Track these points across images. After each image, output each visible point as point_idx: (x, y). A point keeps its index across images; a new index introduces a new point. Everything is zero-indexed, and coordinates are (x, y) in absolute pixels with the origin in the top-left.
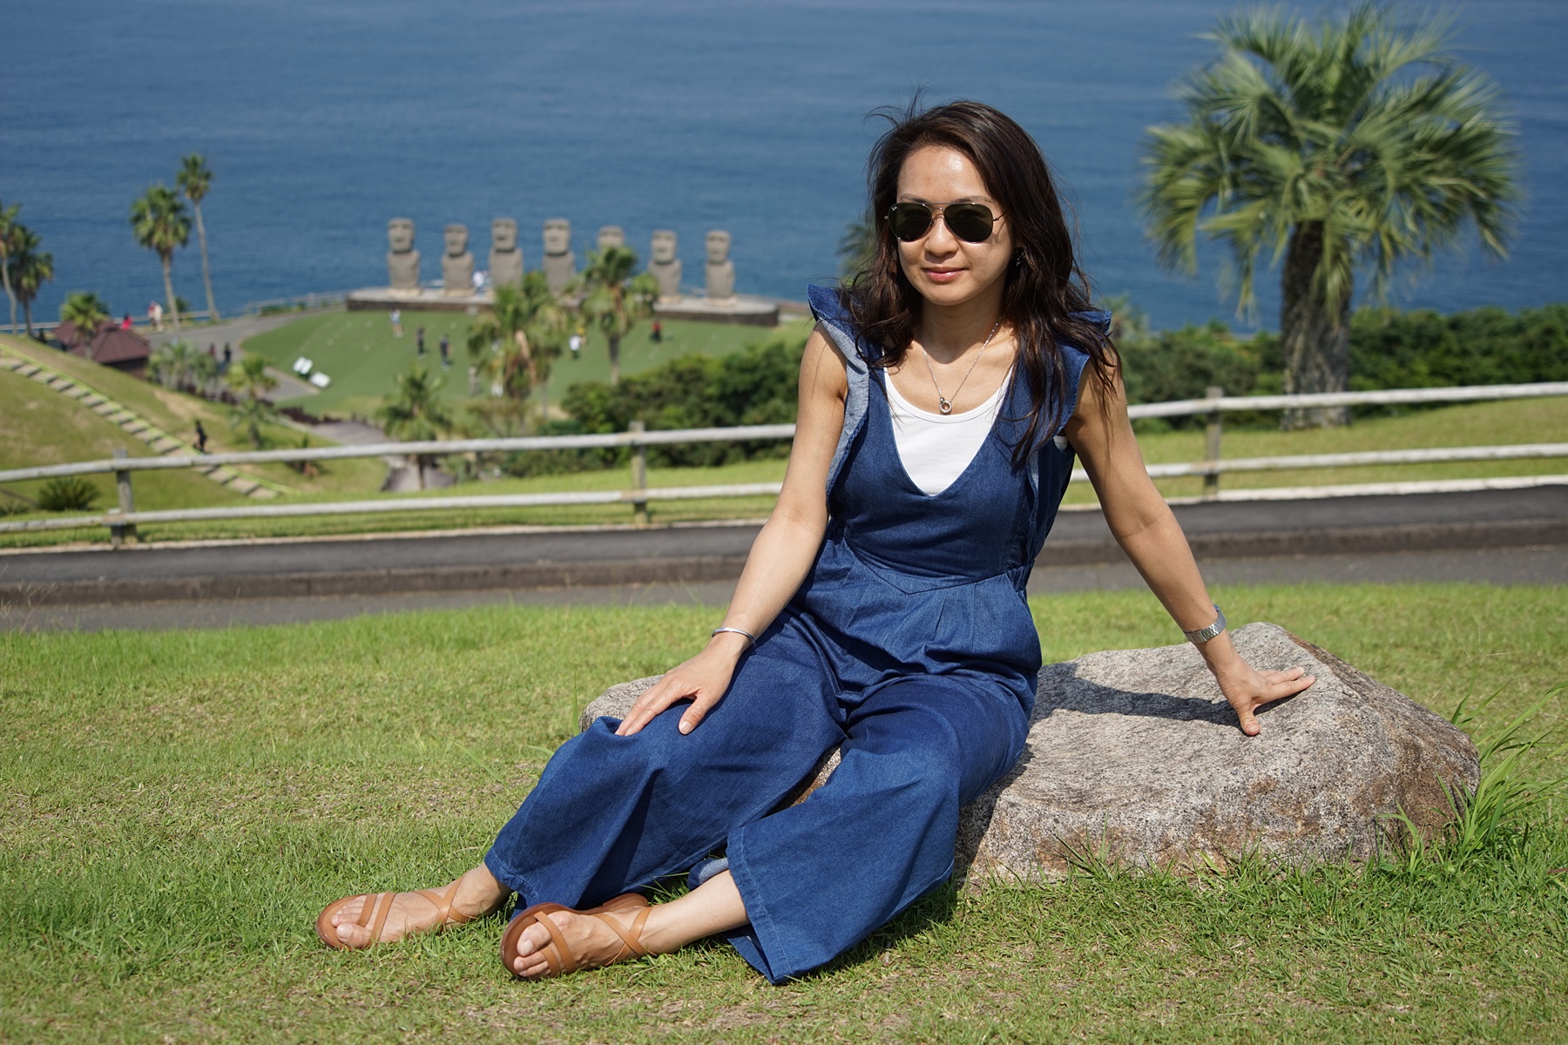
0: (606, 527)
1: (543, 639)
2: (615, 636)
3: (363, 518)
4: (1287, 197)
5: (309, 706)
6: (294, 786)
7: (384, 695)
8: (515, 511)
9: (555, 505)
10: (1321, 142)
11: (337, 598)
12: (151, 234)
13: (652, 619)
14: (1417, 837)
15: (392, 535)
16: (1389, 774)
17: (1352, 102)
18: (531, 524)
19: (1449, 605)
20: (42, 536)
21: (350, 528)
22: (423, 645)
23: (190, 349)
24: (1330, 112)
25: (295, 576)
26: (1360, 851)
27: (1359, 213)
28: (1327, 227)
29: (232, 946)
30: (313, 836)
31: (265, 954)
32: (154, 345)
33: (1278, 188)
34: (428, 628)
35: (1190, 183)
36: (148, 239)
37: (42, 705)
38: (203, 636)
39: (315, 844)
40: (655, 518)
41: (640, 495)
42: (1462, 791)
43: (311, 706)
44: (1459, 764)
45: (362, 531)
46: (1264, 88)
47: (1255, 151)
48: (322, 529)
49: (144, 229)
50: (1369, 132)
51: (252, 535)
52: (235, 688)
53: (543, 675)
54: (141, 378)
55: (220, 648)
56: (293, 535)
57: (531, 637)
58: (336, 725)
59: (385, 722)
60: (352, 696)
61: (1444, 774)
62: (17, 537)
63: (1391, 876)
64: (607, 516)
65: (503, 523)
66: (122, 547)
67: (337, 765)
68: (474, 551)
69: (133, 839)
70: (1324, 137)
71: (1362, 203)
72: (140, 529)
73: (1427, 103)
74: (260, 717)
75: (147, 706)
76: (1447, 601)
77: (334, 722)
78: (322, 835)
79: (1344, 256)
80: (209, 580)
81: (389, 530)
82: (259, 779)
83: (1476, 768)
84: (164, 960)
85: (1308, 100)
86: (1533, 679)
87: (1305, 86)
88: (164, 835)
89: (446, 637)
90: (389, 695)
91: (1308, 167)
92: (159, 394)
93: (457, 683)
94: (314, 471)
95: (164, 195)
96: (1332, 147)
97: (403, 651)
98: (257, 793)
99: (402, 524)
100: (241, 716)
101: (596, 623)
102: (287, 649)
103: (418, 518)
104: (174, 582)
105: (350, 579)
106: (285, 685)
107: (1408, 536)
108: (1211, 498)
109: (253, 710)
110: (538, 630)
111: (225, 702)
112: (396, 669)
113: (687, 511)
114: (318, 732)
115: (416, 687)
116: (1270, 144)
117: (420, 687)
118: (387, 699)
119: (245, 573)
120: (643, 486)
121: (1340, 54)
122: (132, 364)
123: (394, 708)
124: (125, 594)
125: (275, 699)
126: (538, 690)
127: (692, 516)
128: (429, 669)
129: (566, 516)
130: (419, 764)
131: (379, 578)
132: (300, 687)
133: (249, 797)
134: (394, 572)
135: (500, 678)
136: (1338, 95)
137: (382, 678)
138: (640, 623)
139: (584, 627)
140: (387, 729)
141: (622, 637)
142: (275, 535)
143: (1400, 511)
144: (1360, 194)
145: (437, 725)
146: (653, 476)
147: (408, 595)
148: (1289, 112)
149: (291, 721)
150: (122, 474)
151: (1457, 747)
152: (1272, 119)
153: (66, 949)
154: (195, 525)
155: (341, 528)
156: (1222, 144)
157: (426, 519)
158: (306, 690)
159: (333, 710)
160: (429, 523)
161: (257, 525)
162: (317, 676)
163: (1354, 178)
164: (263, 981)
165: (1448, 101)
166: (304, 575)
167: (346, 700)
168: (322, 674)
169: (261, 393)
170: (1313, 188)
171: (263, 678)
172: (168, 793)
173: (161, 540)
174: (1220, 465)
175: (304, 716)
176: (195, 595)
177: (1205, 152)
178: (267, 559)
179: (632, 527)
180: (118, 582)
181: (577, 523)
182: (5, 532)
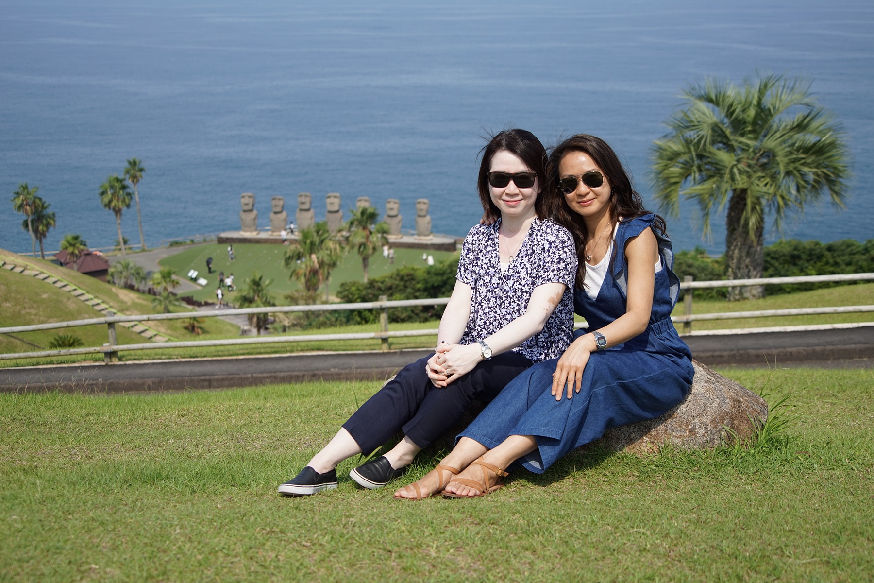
0: (367, 352)
3: (238, 347)
4: (727, 177)
5: (236, 417)
6: (241, 439)
8: (317, 343)
9: (340, 340)
10: (746, 148)
12: (110, 202)
15: (253, 356)
16: (726, 411)
17: (762, 127)
18: (327, 350)
20: (67, 358)
21: (231, 352)
23: (131, 265)
24: (750, 132)
25: (202, 378)
26: (713, 443)
27: (766, 185)
28: (749, 192)
32: (112, 263)
33: (722, 172)
35: (676, 169)
36: (108, 205)
40: (393, 347)
41: (384, 334)
44: (758, 409)
45: (238, 355)
46: (715, 119)
47: (710, 153)
48: (216, 354)
49: (106, 199)
50: (770, 143)
51: (179, 357)
54: (104, 281)
56: (200, 357)
60: (256, 413)
61: (751, 413)
62: (54, 359)
64: (367, 346)
65: (313, 350)
66: (110, 364)
68: (297, 364)
70: (748, 145)
71: (768, 180)
72: (119, 354)
73: (801, 127)
79: (758, 208)
80: (157, 380)
81: (252, 354)
83: (766, 412)
85: (738, 125)
87: (736, 118)
91: (738, 161)
92: (114, 289)
94: (199, 331)
95: (117, 180)
96: (751, 150)
98: (225, 442)
99: (258, 351)
103: (267, 348)
104: (139, 381)
105: (231, 379)
106: (222, 409)
107: (791, 353)
108: (687, 334)
111: (194, 416)
113: (410, 343)
115: (286, 409)
116: (719, 149)
117: (289, 409)
118: (273, 414)
119: (176, 377)
120: (386, 330)
121: (755, 102)
122: (100, 273)
123: (277, 417)
124: (114, 388)
127: (412, 345)
129: (345, 346)
131: (247, 379)
134: (254, 375)
136: (754, 123)
142: (191, 357)
143: (787, 341)
144: (767, 174)
146: (391, 325)
148: (728, 132)
150: (111, 325)
151: (758, 403)
152: (719, 135)
154: (148, 352)
155: (226, 353)
156: (692, 148)
157: (271, 347)
160: (273, 350)
161: (181, 352)
163: (764, 167)
165: (814, 125)
166: (207, 377)
169: (170, 289)
170: (740, 172)
173: (130, 360)
174: (692, 317)
176: (150, 388)
177: (684, 153)
178: (187, 369)
179: (381, 351)
180: (109, 382)
181: (352, 350)
182: (48, 356)
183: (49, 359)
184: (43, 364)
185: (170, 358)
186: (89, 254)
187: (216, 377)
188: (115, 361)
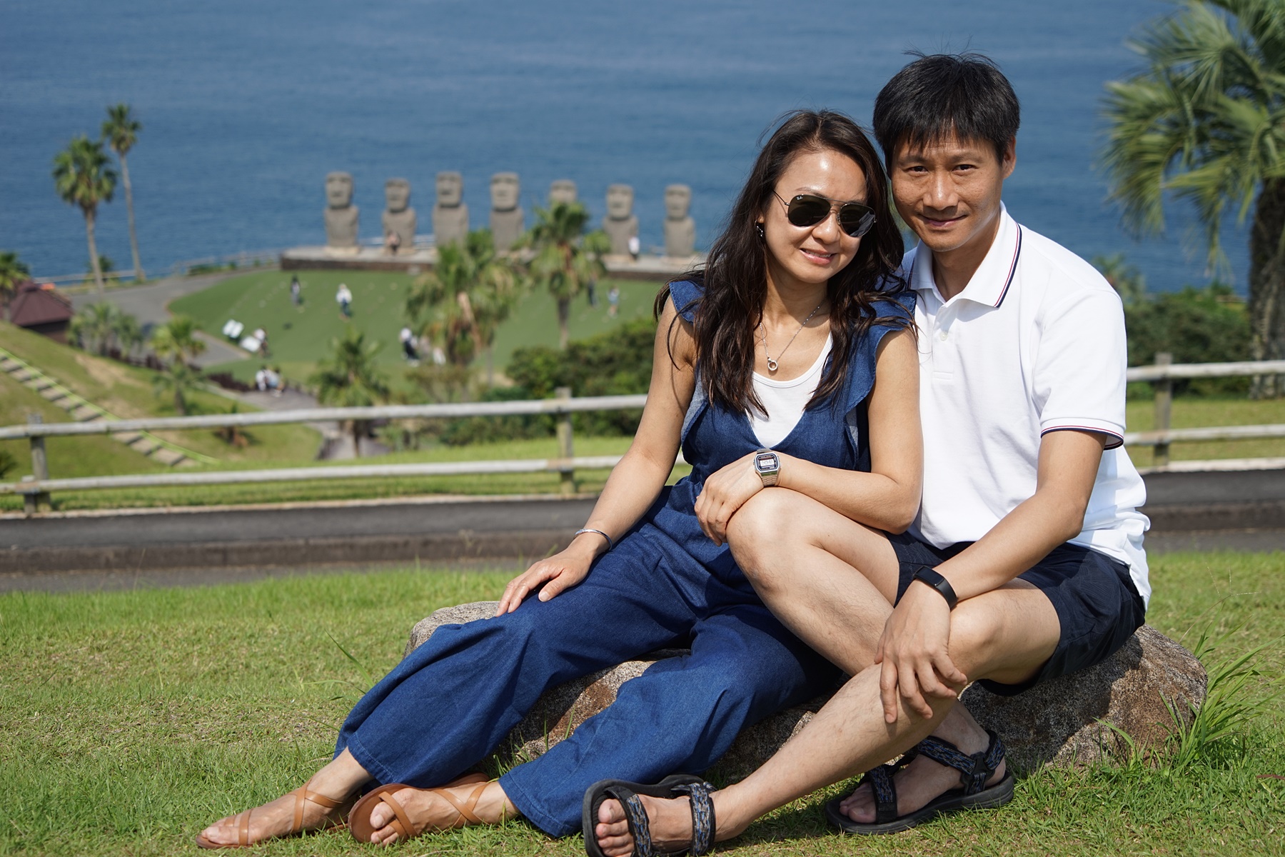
0: (532, 497)
1: (440, 600)
3: (282, 486)
4: (1253, 153)
5: (201, 654)
6: (175, 714)
7: (274, 646)
9: (480, 474)
11: (253, 568)
12: (74, 188)
15: (312, 504)
18: (455, 493)
21: (269, 496)
22: (323, 605)
23: (114, 311)
25: (211, 545)
26: (1085, 756)
29: (105, 831)
30: (188, 755)
31: (133, 836)
32: (76, 307)
33: (1243, 144)
34: (328, 589)
35: (1155, 137)
36: (70, 195)
38: (107, 598)
39: (189, 761)
40: (583, 488)
41: (566, 464)
43: (203, 655)
44: (1185, 684)
45: (281, 500)
46: (1229, 40)
47: (1216, 105)
48: (240, 498)
49: (66, 184)
51: (168, 504)
52: (132, 639)
54: (61, 341)
55: (124, 607)
56: (209, 504)
57: (429, 598)
58: (225, 672)
59: (271, 668)
60: (243, 646)
64: (533, 485)
65: (426, 492)
66: (35, 515)
67: (217, 698)
68: (394, 521)
69: (27, 756)
72: (54, 497)
74: (155, 665)
75: (49, 654)
77: (224, 669)
78: (196, 753)
80: (123, 549)
81: (308, 499)
82: (144, 710)
84: (47, 840)
85: (1276, 51)
87: (1272, 38)
88: (55, 754)
89: (345, 598)
90: (278, 645)
91: (1275, 122)
92: (80, 359)
93: (344, 635)
94: (244, 441)
95: (87, 146)
98: (141, 720)
99: (321, 493)
100: (137, 664)
102: (189, 609)
103: (339, 487)
104: (88, 551)
105: (267, 549)
106: (180, 636)
108: (1161, 469)
109: (149, 658)
110: (436, 592)
111: (122, 651)
112: (287, 623)
114: (208, 678)
115: (304, 638)
116: (1236, 98)
117: (308, 638)
118: (275, 649)
119: (160, 542)
120: (570, 455)
122: (54, 327)
123: (281, 657)
124: (37, 564)
125: (170, 648)
128: (318, 622)
129: (491, 485)
130: (292, 698)
131: (296, 548)
132: (194, 637)
133: (134, 723)
134: (312, 542)
135: (385, 630)
137: (273, 630)
139: (482, 588)
140: (272, 675)
142: (191, 504)
145: (320, 670)
146: (580, 443)
147: (326, 566)
148: (1255, 64)
149: (184, 668)
150: (36, 440)
151: (1186, 670)
152: (1239, 71)
154: (110, 493)
155: (259, 497)
156: (1185, 98)
157: (348, 487)
158: (199, 640)
159: (224, 658)
160: (350, 492)
161: (174, 493)
162: (211, 629)
164: (129, 854)
166: (220, 545)
167: (237, 649)
168: (215, 626)
169: (187, 358)
170: (1281, 143)
171: (159, 630)
172: (60, 720)
173: (74, 508)
174: (1170, 435)
175: (195, 664)
176: (108, 566)
177: (1168, 106)
178: (182, 528)
179: (560, 497)
180: (30, 552)
181: (502, 493)
185: (151, 506)
186: (34, 290)
187: (236, 545)
188: (45, 512)
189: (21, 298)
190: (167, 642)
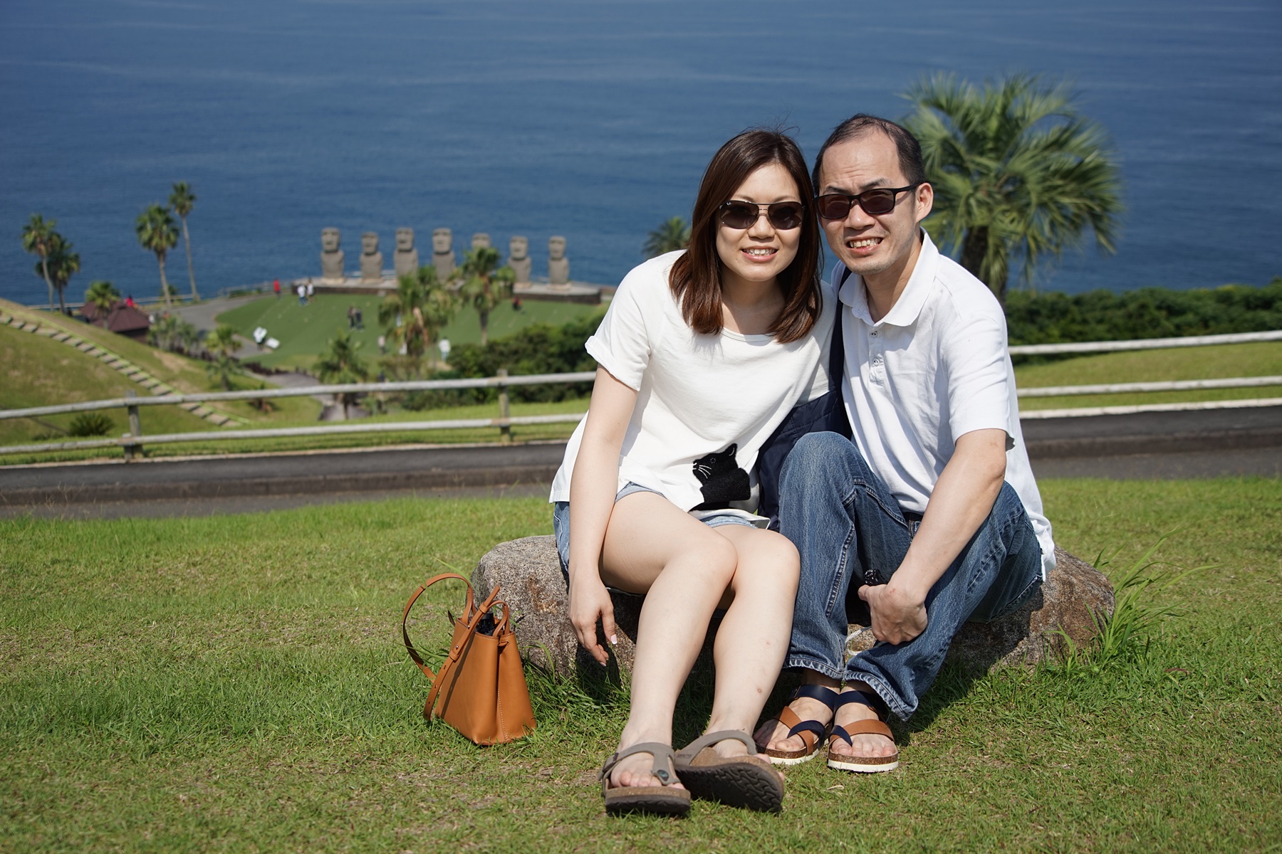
0: (481, 445)
1: (439, 521)
2: (491, 519)
3: (306, 439)
4: (962, 209)
5: (273, 568)
6: (265, 622)
7: (327, 560)
8: (415, 434)
9: (444, 429)
10: (985, 171)
11: (287, 496)
12: (151, 239)
13: (517, 507)
14: (1072, 647)
15: (327, 451)
16: (1052, 602)
17: (1007, 144)
18: (427, 443)
19: (1082, 493)
20: (74, 453)
21: (297, 446)
22: (353, 526)
23: (179, 321)
24: (991, 150)
25: (257, 480)
26: (1032, 657)
27: (1012, 221)
28: (990, 230)
29: (225, 733)
30: (280, 657)
31: (250, 738)
32: (152, 319)
33: (955, 203)
34: (356, 514)
36: (148, 243)
37: (80, 569)
38: (193, 521)
39: (283, 663)
40: (516, 438)
41: (504, 422)
42: (1103, 614)
44: (1100, 595)
45: (306, 449)
46: (945, 133)
47: (939, 177)
48: (277, 447)
49: (145, 236)
50: (1019, 165)
51: (226, 452)
52: (219, 556)
53: (442, 545)
54: (143, 342)
55: (206, 529)
56: (256, 451)
57: (430, 520)
58: (293, 581)
59: (328, 578)
60: (304, 561)
61: (1090, 602)
62: (56, 455)
63: (1054, 674)
64: (481, 436)
65: (407, 442)
66: (132, 461)
67: (296, 608)
68: (385, 462)
69: (150, 660)
70: (987, 168)
71: (1014, 215)
72: (145, 448)
73: (1058, 144)
74: (238, 576)
75: (156, 569)
76: (1080, 490)
77: (291, 579)
78: (287, 656)
79: (1002, 252)
80: (195, 484)
81: (324, 447)
82: (240, 618)
83: (1112, 598)
84: (177, 743)
85: (976, 142)
86: (1144, 542)
87: (973, 132)
88: (173, 658)
89: (369, 521)
90: (331, 560)
91: (976, 189)
92: (157, 354)
93: (379, 551)
94: (269, 408)
95: (160, 211)
96: (992, 174)
97: (339, 531)
98: (238, 627)
99: (334, 443)
100: (224, 576)
101: (477, 510)
102: (255, 530)
103: (346, 439)
104: (170, 485)
105: (297, 483)
106: (255, 553)
107: (1049, 447)
109: (233, 571)
111: (212, 566)
112: (335, 542)
113: (539, 433)
114: (280, 586)
115: (350, 554)
116: (949, 172)
117: (353, 554)
118: (329, 563)
119: (221, 479)
120: (507, 415)
121: (998, 110)
122: (138, 333)
123: (335, 569)
124: (134, 495)
125: (248, 563)
126: (438, 555)
127: (543, 436)
128: (359, 541)
129: (452, 437)
130: (355, 606)
131: (318, 482)
132: (266, 554)
133: (233, 630)
134: (328, 477)
135: (410, 547)
136: (997, 138)
137: (325, 548)
138: (509, 509)
140: (330, 583)
141: (496, 519)
142: (243, 452)
144: (1013, 208)
145: (366, 580)
146: (514, 408)
147: (339, 494)
148: (962, 149)
149: (260, 578)
150: (132, 409)
151: (1099, 583)
152: (951, 154)
153: (104, 736)
154: (185, 445)
155: (290, 446)
157: (352, 439)
158: (270, 557)
159: (290, 571)
160: (354, 442)
161: (230, 444)
162: (278, 547)
163: (1008, 197)
164: (249, 756)
165: (1075, 142)
166: (264, 480)
167: (300, 563)
168: (281, 546)
169: (230, 352)
170: (980, 203)
171: (239, 549)
172: (174, 628)
173: (160, 456)
175: (269, 575)
176: (185, 495)
178: (237, 469)
179: (500, 444)
180: (129, 486)
181: (460, 442)
182: (47, 450)
183: (48, 455)
184: (41, 462)
185: (214, 454)
187: (275, 480)
188: (139, 458)
189: (114, 313)
190: (246, 558)
